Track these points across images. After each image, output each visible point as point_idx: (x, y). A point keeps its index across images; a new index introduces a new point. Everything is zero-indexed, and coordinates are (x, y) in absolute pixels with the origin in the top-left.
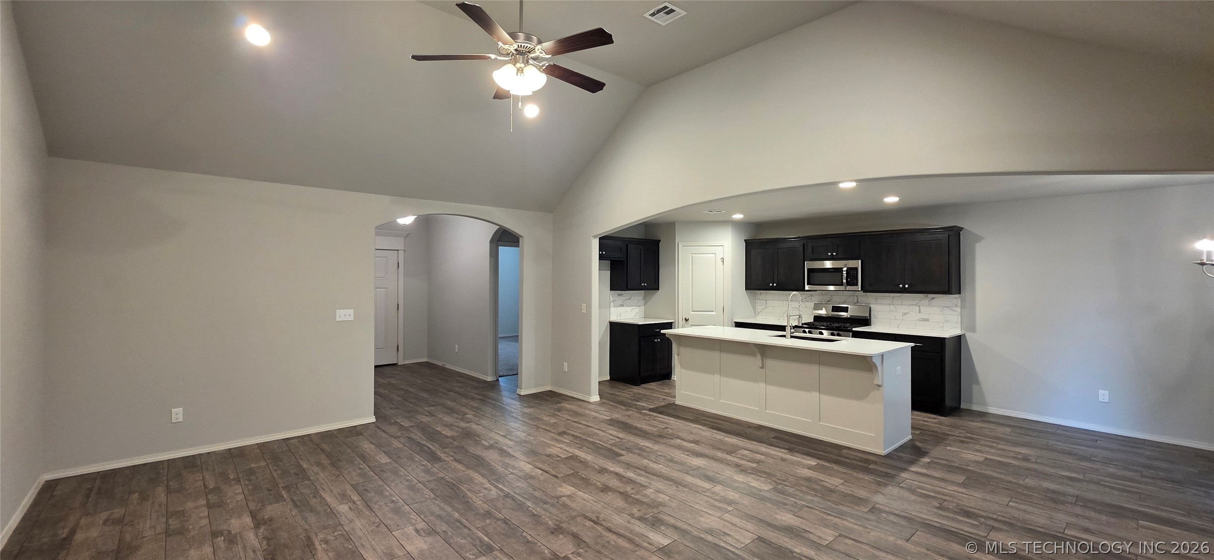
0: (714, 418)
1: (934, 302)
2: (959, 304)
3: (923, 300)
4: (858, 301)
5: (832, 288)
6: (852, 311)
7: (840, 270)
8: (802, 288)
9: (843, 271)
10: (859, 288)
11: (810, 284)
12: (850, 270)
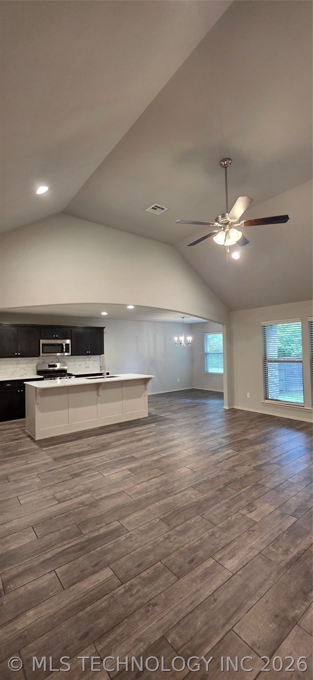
0: (76, 434)
1: (91, 359)
2: (99, 360)
3: (87, 358)
4: (59, 361)
5: (58, 354)
6: (59, 366)
7: (62, 345)
8: (38, 355)
9: (63, 345)
10: (70, 354)
11: (43, 353)
12: (66, 345)
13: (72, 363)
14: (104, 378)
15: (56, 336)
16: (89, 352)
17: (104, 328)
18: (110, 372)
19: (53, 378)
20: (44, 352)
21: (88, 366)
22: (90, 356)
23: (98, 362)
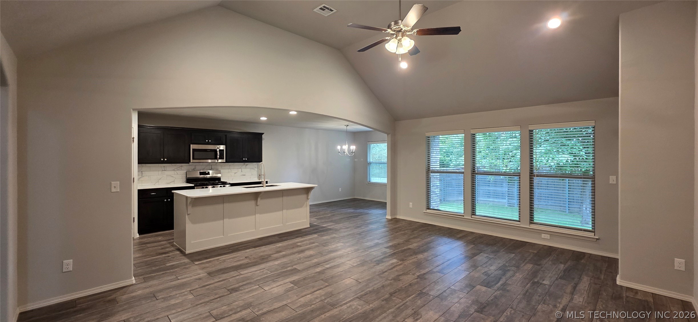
0: (232, 247)
1: (247, 166)
2: (257, 167)
3: (243, 166)
4: (212, 168)
5: (210, 161)
6: (212, 174)
7: (215, 151)
8: (188, 161)
9: (217, 151)
10: (224, 161)
11: (193, 159)
12: (220, 150)
13: (227, 171)
14: (263, 186)
15: (208, 141)
16: (246, 159)
17: (263, 134)
18: (269, 180)
19: (205, 187)
20: (195, 158)
21: (244, 174)
22: (246, 163)
23: (255, 170)
